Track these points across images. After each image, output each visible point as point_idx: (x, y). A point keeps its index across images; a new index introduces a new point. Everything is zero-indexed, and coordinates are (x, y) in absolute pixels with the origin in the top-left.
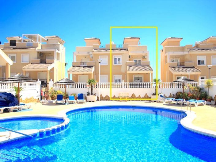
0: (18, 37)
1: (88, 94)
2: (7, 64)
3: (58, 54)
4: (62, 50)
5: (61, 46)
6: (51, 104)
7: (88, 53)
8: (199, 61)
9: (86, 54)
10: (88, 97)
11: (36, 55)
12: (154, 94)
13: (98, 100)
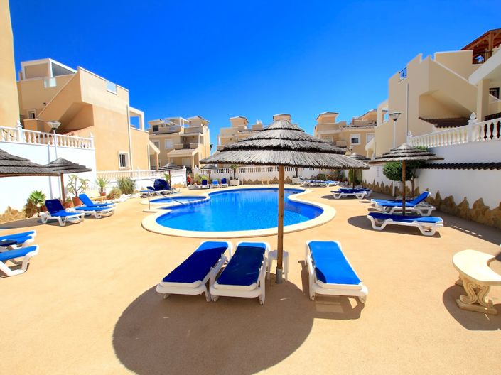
0: (159, 120)
1: (231, 179)
2: (156, 153)
3: (202, 137)
4: (206, 133)
5: (205, 128)
6: (197, 188)
7: (233, 135)
8: (353, 139)
9: (231, 137)
10: (231, 181)
11: (179, 140)
12: (294, 177)
13: (241, 184)
